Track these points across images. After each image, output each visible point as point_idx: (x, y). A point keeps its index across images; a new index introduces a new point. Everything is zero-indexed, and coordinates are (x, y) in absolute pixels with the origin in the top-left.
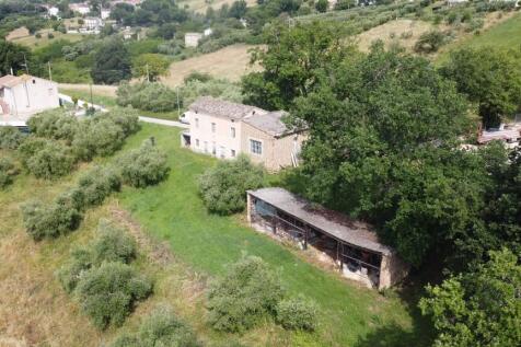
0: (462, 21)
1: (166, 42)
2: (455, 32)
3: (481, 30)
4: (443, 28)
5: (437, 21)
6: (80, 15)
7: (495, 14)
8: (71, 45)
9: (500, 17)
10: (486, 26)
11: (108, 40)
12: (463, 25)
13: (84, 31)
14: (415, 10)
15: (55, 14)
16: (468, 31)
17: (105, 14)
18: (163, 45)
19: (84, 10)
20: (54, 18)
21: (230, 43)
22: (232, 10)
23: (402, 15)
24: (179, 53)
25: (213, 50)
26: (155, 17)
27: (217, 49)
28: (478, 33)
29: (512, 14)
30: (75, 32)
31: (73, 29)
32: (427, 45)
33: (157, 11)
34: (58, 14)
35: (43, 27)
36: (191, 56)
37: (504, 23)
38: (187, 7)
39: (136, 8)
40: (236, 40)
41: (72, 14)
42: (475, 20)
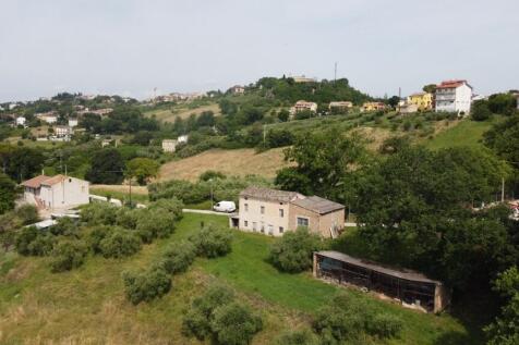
0: (416, 127)
1: (143, 148)
2: (411, 137)
3: (433, 135)
4: (400, 134)
5: (394, 129)
6: (48, 124)
7: (442, 122)
8: (49, 151)
9: (447, 124)
10: (437, 132)
11: (87, 146)
12: (418, 131)
13: (54, 139)
14: (372, 119)
15: (22, 123)
16: (422, 136)
17: (73, 123)
18: (141, 150)
19: (51, 119)
20: (21, 127)
21: (207, 149)
22: (200, 119)
23: (362, 123)
24: (157, 157)
25: (191, 154)
26: (125, 126)
27: (195, 154)
28: (431, 138)
29: (456, 122)
30: (45, 139)
31: (43, 137)
32: (390, 148)
33: (126, 119)
34: (26, 122)
35: (9, 135)
36: (170, 160)
37: (452, 129)
38: (154, 116)
39: (103, 118)
40: (213, 146)
41: (39, 124)
42: (427, 127)
